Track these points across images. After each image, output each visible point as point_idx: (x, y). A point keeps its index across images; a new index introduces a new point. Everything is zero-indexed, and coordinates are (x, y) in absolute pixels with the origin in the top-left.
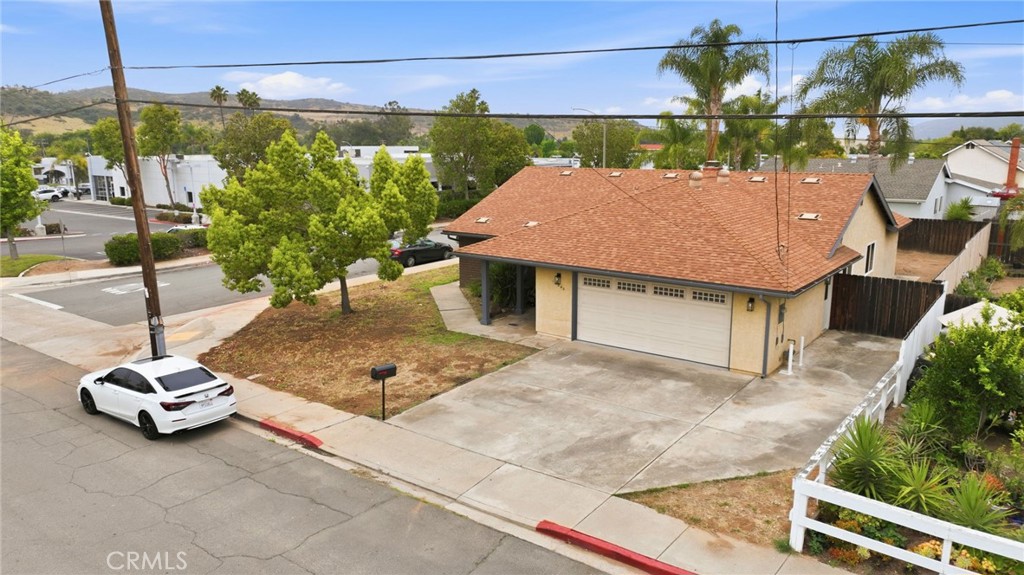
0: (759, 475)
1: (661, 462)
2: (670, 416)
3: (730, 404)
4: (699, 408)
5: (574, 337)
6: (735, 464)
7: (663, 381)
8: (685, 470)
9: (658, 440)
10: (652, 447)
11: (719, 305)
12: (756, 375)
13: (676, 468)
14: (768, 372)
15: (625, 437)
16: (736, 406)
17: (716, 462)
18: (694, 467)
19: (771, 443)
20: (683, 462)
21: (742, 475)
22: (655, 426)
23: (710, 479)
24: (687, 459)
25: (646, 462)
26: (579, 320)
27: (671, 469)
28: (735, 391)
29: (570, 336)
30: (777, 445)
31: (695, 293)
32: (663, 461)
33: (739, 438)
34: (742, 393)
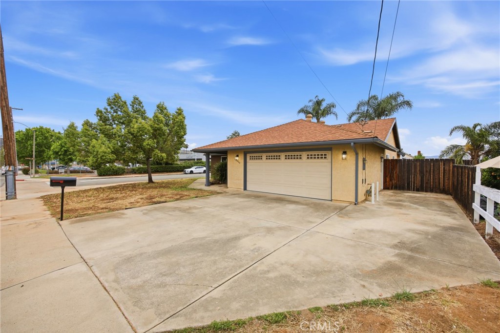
0: (398, 297)
1: (259, 269)
2: (284, 224)
3: (336, 217)
4: (310, 219)
5: (245, 189)
6: (356, 276)
7: (287, 205)
8: (288, 282)
9: (267, 243)
10: (258, 249)
11: (323, 160)
12: (351, 203)
13: (276, 278)
14: (359, 200)
15: (237, 238)
16: (340, 219)
17: (330, 271)
18: (300, 279)
19: (391, 250)
20: (286, 270)
21: (373, 297)
22: (269, 230)
23: (322, 303)
24: (292, 266)
25: (240, 267)
26: (248, 180)
27: (268, 279)
28: (338, 210)
29: (243, 188)
30: (397, 251)
31: (308, 155)
32: (261, 267)
33: (352, 243)
34: (343, 211)
